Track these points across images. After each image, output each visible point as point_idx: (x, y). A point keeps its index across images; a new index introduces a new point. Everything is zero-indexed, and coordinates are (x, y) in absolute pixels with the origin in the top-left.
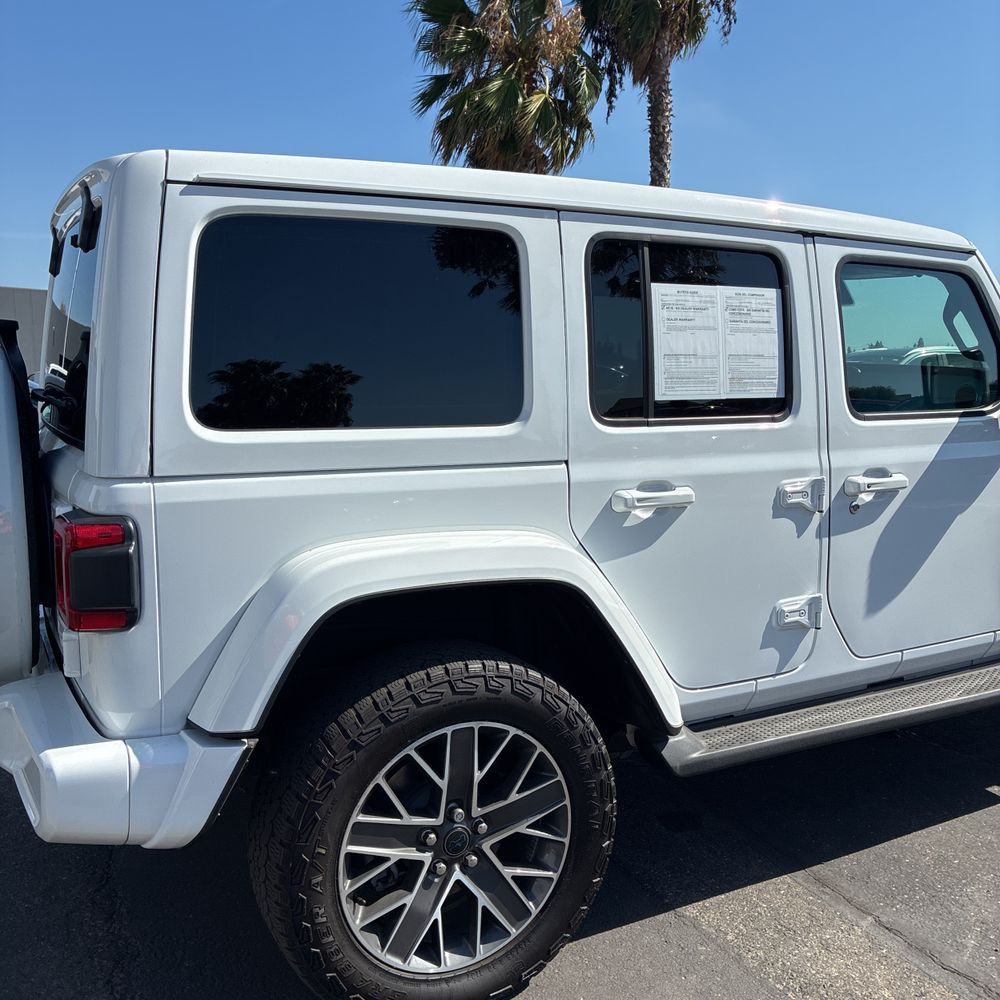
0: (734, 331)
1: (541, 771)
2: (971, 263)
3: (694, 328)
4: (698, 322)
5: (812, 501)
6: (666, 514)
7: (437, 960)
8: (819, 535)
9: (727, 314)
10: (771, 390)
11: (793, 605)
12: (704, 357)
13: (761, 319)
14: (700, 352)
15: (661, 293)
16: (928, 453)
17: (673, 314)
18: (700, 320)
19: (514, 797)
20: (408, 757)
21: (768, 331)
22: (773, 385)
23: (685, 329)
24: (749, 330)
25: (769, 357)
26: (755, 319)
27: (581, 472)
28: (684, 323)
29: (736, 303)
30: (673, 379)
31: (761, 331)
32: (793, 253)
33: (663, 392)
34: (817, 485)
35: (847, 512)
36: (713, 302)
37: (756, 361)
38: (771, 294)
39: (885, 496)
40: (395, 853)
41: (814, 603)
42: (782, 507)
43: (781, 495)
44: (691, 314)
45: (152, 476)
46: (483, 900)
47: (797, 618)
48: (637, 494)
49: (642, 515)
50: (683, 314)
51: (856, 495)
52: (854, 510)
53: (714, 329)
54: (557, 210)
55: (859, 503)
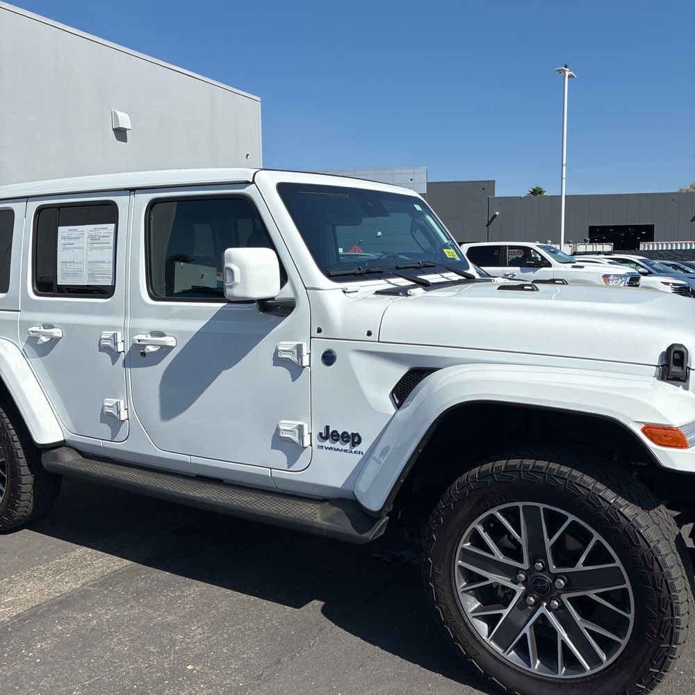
0: (92, 248)
2: (248, 190)
3: (73, 248)
4: (76, 245)
5: (114, 345)
6: (53, 342)
8: (125, 365)
9: (89, 240)
10: (108, 280)
11: (109, 403)
12: (77, 263)
13: (105, 241)
14: (76, 260)
15: (62, 232)
17: (65, 242)
18: (77, 243)
21: (107, 248)
22: (110, 278)
23: (70, 249)
24: (98, 248)
25: (108, 263)
26: (102, 241)
27: (25, 316)
28: (70, 246)
29: (93, 233)
30: (65, 275)
31: (104, 248)
32: (121, 201)
33: (60, 280)
34: (115, 336)
35: (139, 356)
36: (83, 234)
37: (101, 265)
38: (112, 226)
41: (118, 405)
42: (102, 347)
43: (101, 339)
44: (73, 241)
47: (112, 411)
48: (42, 330)
49: (44, 339)
50: (70, 241)
51: (144, 346)
52: (144, 354)
53: (82, 248)
54: (27, 197)
55: (146, 351)
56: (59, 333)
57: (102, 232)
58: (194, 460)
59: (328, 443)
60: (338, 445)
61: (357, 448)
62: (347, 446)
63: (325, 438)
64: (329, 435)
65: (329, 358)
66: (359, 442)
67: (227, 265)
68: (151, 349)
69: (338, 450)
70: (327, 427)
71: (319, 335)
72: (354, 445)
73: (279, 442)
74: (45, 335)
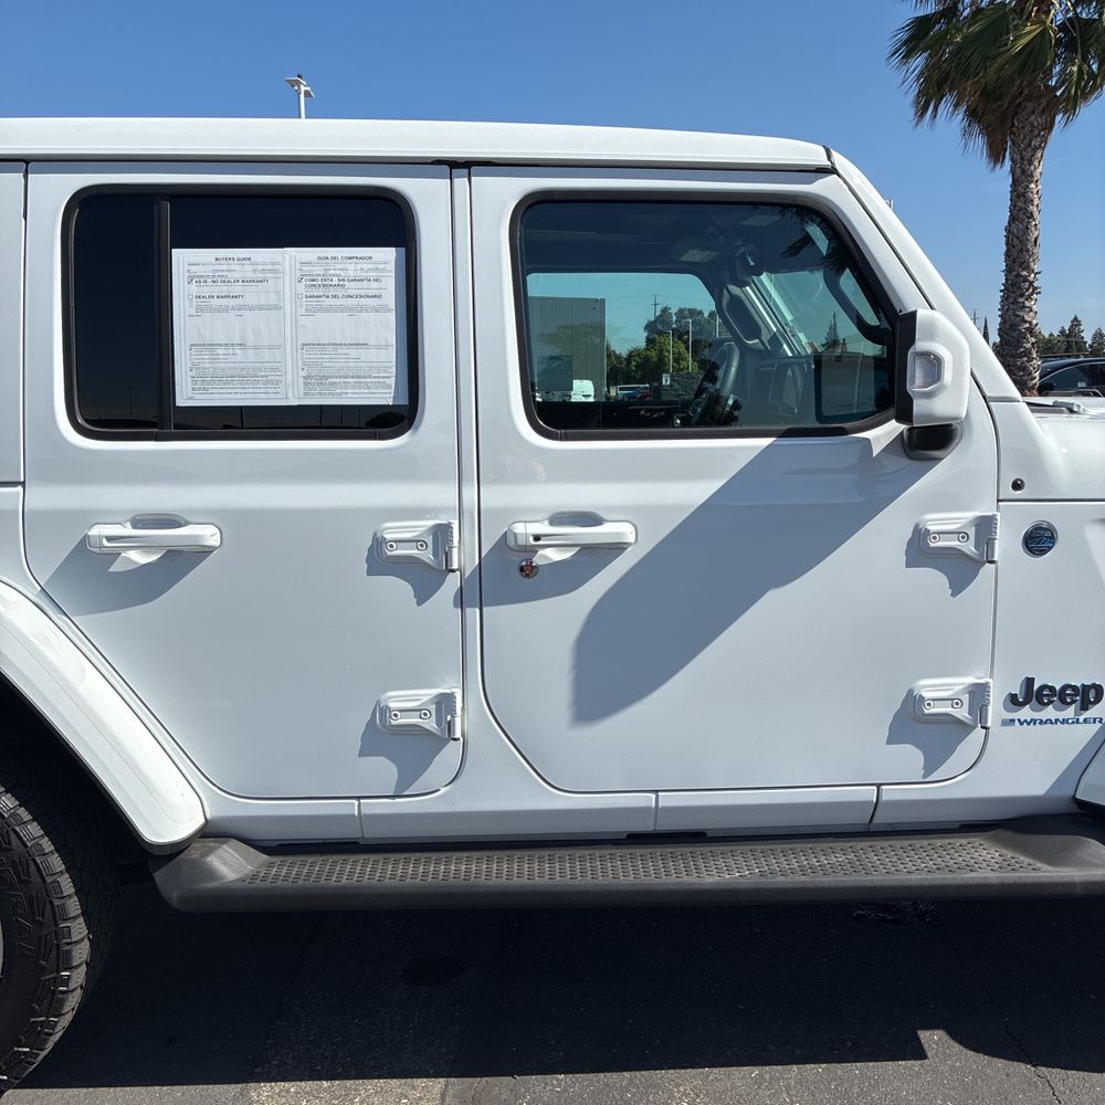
0: (311, 311)
2: (822, 188)
3: (240, 308)
4: (250, 299)
5: (435, 554)
6: (181, 560)
8: (461, 601)
9: (301, 288)
10: (384, 393)
11: (407, 701)
12: (256, 348)
13: (362, 292)
14: (251, 341)
15: (187, 263)
16: (699, 492)
17: (206, 291)
18: (252, 296)
21: (376, 310)
22: (389, 387)
23: (226, 309)
24: (342, 309)
25: (378, 347)
26: (350, 292)
27: (42, 497)
28: (225, 302)
29: (318, 270)
30: (202, 380)
31: (362, 309)
32: (425, 195)
33: (187, 394)
34: (441, 534)
35: (514, 573)
36: (276, 271)
37: (353, 353)
38: (386, 257)
39: (598, 555)
41: (444, 703)
42: (380, 560)
43: (378, 543)
44: (237, 289)
47: (417, 721)
48: (128, 531)
49: (140, 558)
50: (224, 290)
51: (533, 550)
52: (528, 570)
53: (277, 308)
54: (27, 160)
55: (537, 561)
56: (209, 535)
57: (352, 270)
58: (667, 800)
59: (1026, 713)
60: (1050, 712)
61: (1092, 713)
62: (1070, 712)
63: (1023, 704)
64: (1032, 695)
65: (1039, 540)
66: (1098, 699)
67: (921, 345)
68: (555, 555)
69: (1049, 722)
70: (1029, 682)
71: (1018, 494)
72: (1085, 707)
73: (914, 724)
74: (145, 546)
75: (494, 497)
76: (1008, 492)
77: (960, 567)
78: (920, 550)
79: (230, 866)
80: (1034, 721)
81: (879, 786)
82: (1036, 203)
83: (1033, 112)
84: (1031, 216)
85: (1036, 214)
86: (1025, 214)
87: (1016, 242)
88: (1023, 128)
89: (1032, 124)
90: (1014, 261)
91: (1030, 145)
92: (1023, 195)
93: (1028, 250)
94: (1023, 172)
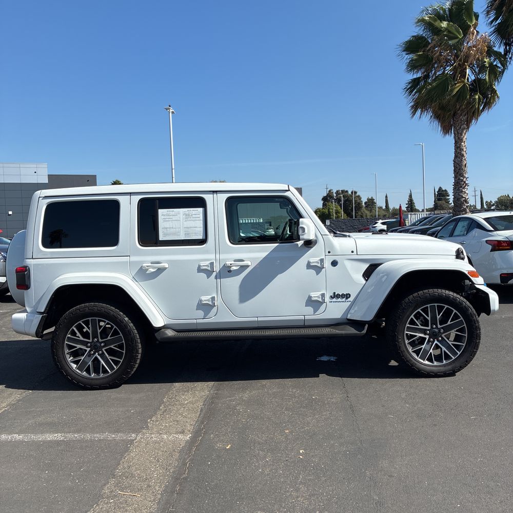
0: (186, 221)
1: (116, 333)
2: (287, 194)
3: (172, 220)
4: (174, 219)
5: (211, 268)
6: (160, 270)
7: (89, 374)
8: (216, 278)
9: (184, 216)
10: (200, 237)
11: (206, 299)
12: (175, 228)
13: (196, 217)
14: (174, 227)
15: (161, 212)
16: (264, 255)
17: (165, 217)
18: (174, 218)
19: (109, 338)
20: (80, 323)
21: (199, 220)
22: (201, 235)
23: (169, 221)
24: (192, 220)
25: (199, 227)
26: (194, 217)
27: (133, 259)
28: (169, 219)
29: (187, 213)
30: (165, 235)
31: (196, 220)
32: (208, 198)
33: (161, 238)
34: (212, 264)
35: (227, 272)
36: (179, 213)
37: (194, 229)
38: (201, 210)
39: (244, 268)
40: (79, 346)
41: (213, 298)
42: (200, 270)
43: (199, 266)
44: (171, 217)
45: (33, 258)
46: (102, 362)
47: (208, 302)
48: (150, 265)
49: (152, 270)
50: (169, 217)
51: (230, 267)
52: (230, 271)
53: (179, 220)
54: (131, 193)
55: (231, 269)
56: (166, 265)
57: (194, 213)
58: (260, 319)
59: (334, 300)
60: (339, 300)
61: (349, 300)
62: (344, 300)
63: (333, 298)
64: (335, 296)
65: (334, 263)
66: (350, 297)
67: (301, 226)
68: (235, 268)
69: (339, 302)
70: (335, 293)
71: (329, 254)
72: (347, 299)
73: (310, 302)
74: (154, 268)
75: (223, 256)
76: (327, 254)
77: (318, 269)
78: (309, 266)
79: (170, 333)
80: (336, 302)
81: (304, 316)
82: (465, 150)
83: (461, 115)
84: (463, 155)
85: (465, 155)
86: (460, 155)
87: (457, 166)
88: (458, 121)
89: (461, 120)
90: (457, 173)
91: (461, 128)
92: (459, 147)
93: (462, 169)
94: (459, 138)
